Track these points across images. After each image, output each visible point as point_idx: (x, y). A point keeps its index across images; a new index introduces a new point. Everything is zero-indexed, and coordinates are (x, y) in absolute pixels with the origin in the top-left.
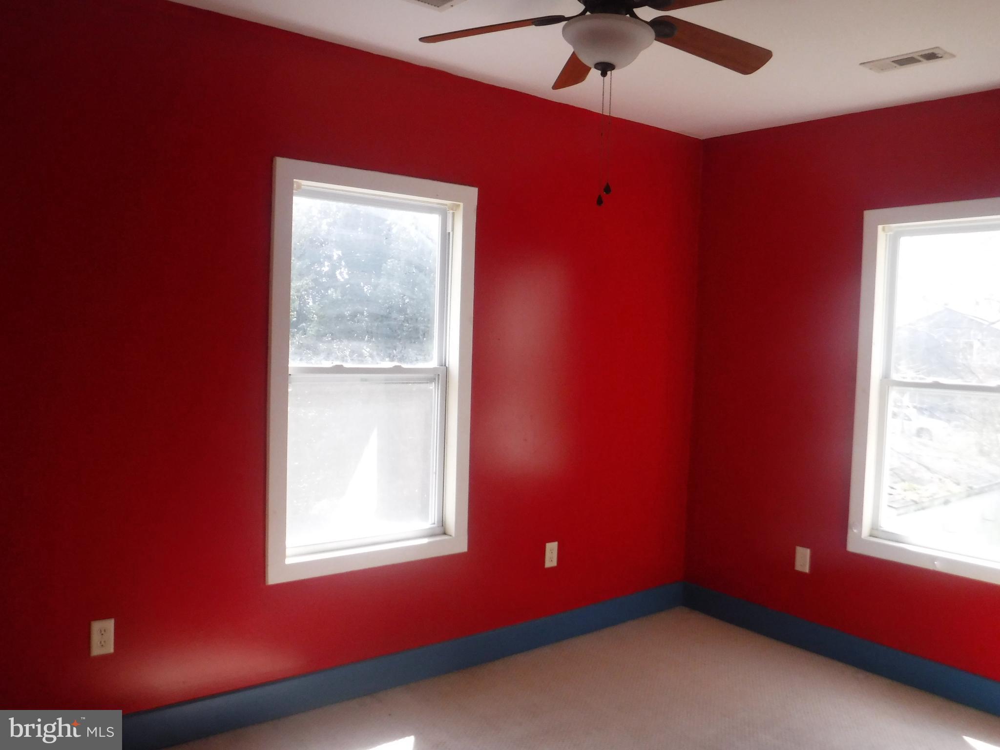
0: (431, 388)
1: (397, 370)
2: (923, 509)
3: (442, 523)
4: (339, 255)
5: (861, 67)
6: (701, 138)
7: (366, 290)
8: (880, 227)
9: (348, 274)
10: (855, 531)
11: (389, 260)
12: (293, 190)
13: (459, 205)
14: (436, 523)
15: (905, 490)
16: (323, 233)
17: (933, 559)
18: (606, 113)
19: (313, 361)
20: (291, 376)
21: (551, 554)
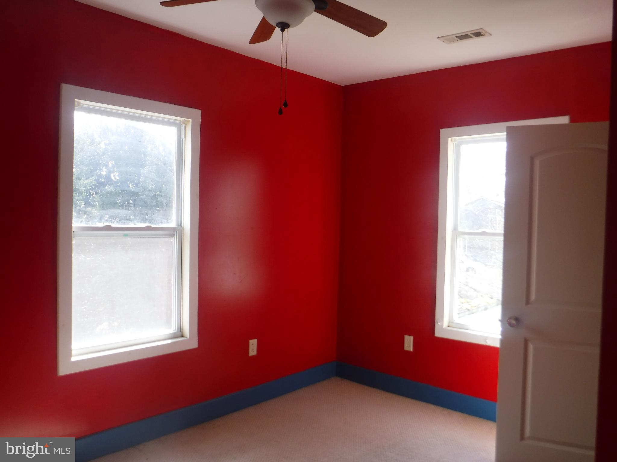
0: (172, 240)
1: (148, 228)
2: (473, 313)
3: (181, 329)
4: (113, 164)
5: (438, 40)
6: (342, 85)
7: (131, 186)
8: (450, 139)
9: (119, 176)
10: (439, 324)
11: (146, 167)
12: (74, 106)
13: (189, 121)
14: (176, 329)
15: (462, 303)
16: (102, 150)
17: (486, 338)
18: (284, 66)
19: (90, 223)
20: (75, 233)
21: (253, 346)
